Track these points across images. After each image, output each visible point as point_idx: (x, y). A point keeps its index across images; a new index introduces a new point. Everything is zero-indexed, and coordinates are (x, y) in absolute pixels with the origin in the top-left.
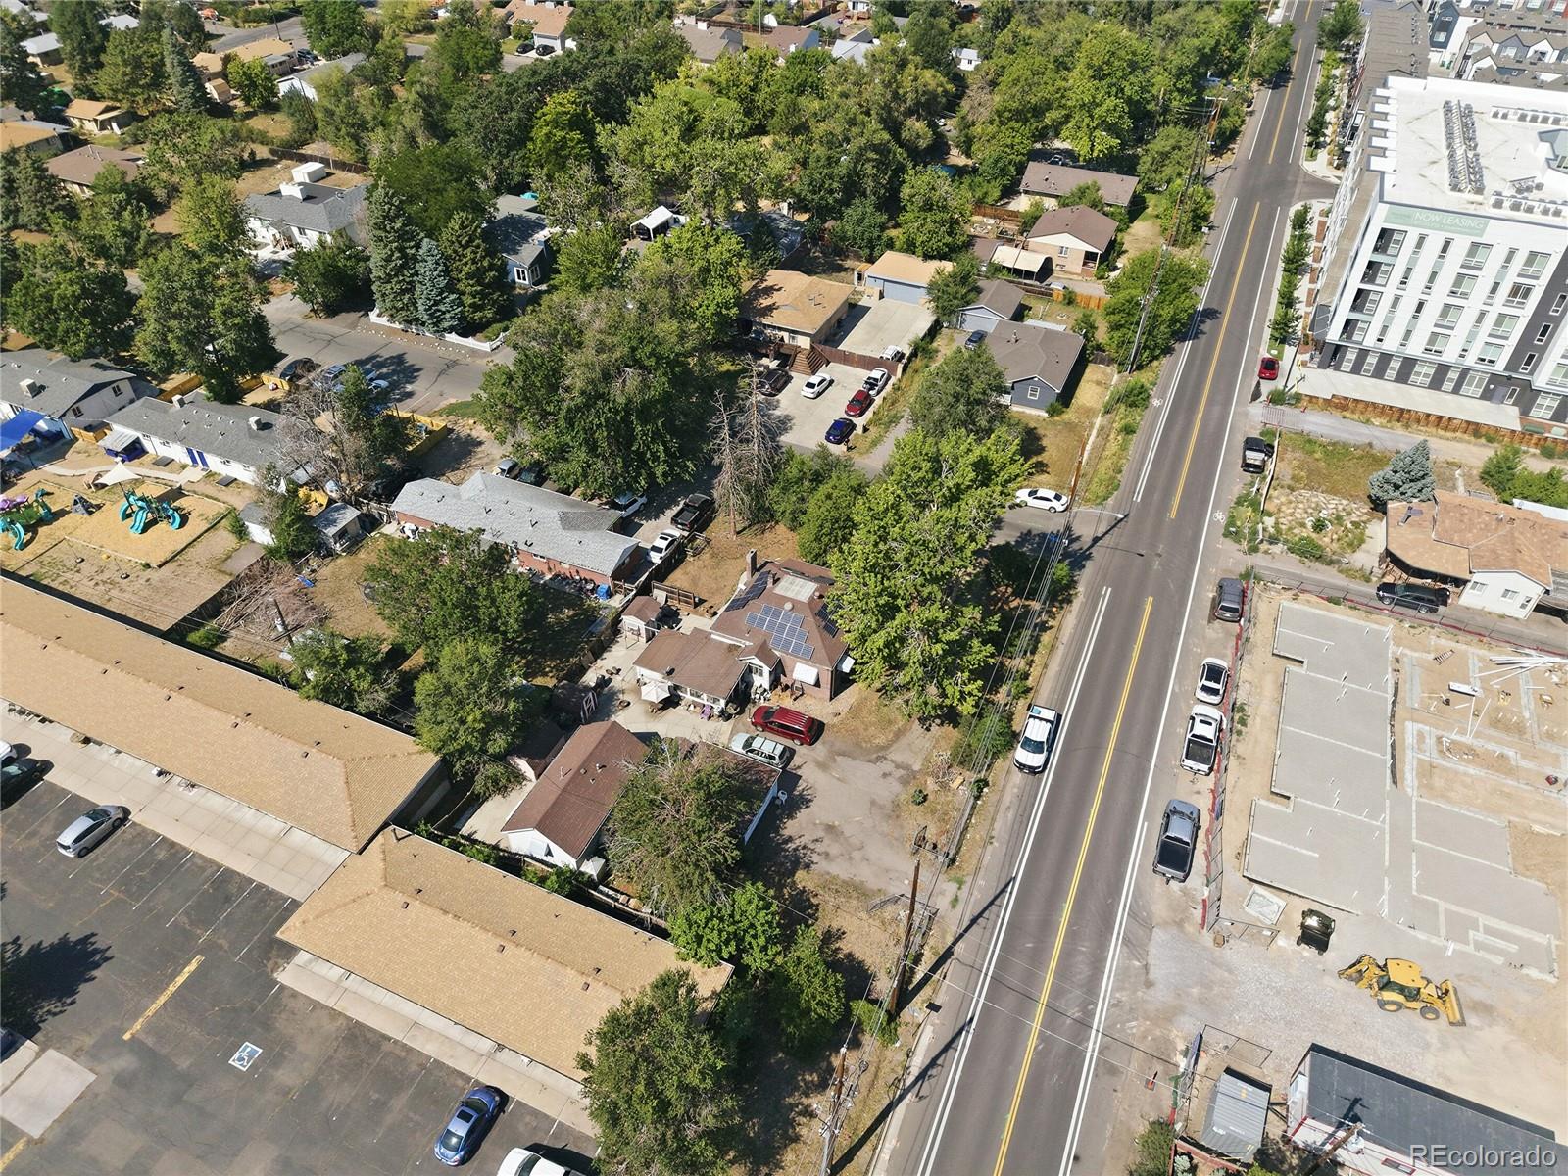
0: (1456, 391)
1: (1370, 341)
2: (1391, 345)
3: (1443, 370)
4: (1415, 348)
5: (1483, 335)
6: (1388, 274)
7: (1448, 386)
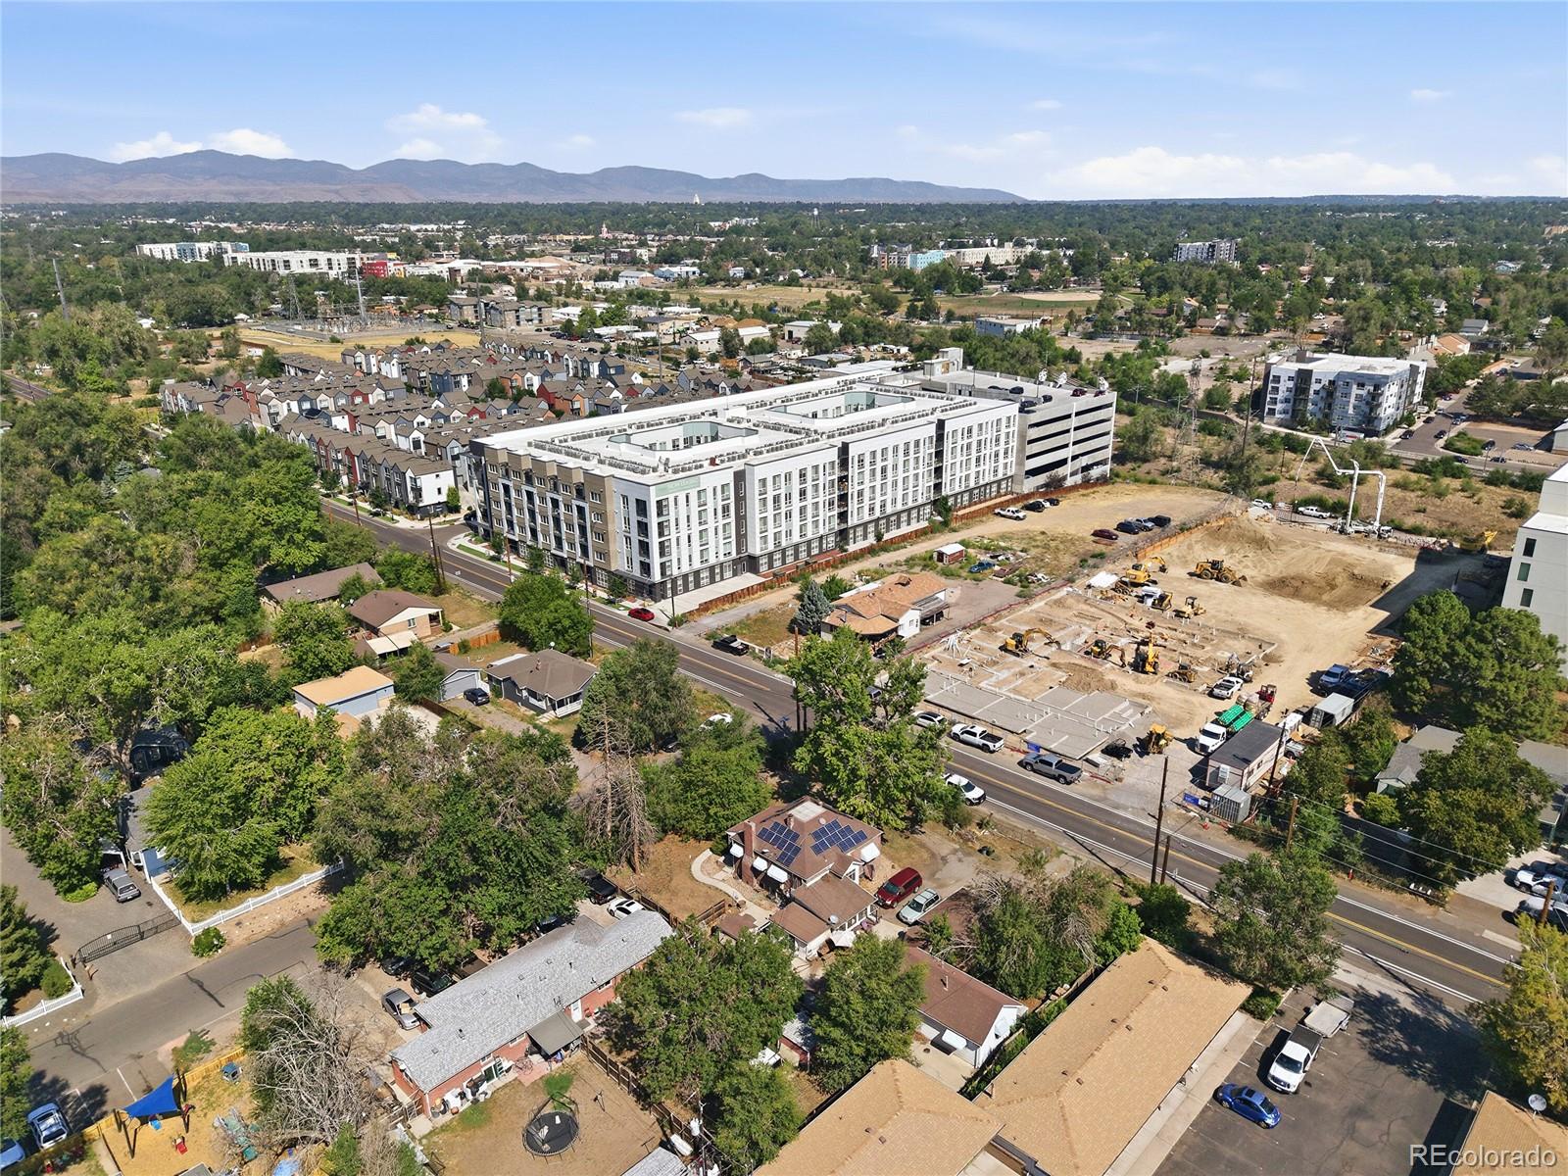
0: (722, 579)
1: (676, 572)
2: (685, 569)
3: (712, 569)
4: (697, 565)
5: (722, 542)
6: (668, 526)
7: (718, 578)
